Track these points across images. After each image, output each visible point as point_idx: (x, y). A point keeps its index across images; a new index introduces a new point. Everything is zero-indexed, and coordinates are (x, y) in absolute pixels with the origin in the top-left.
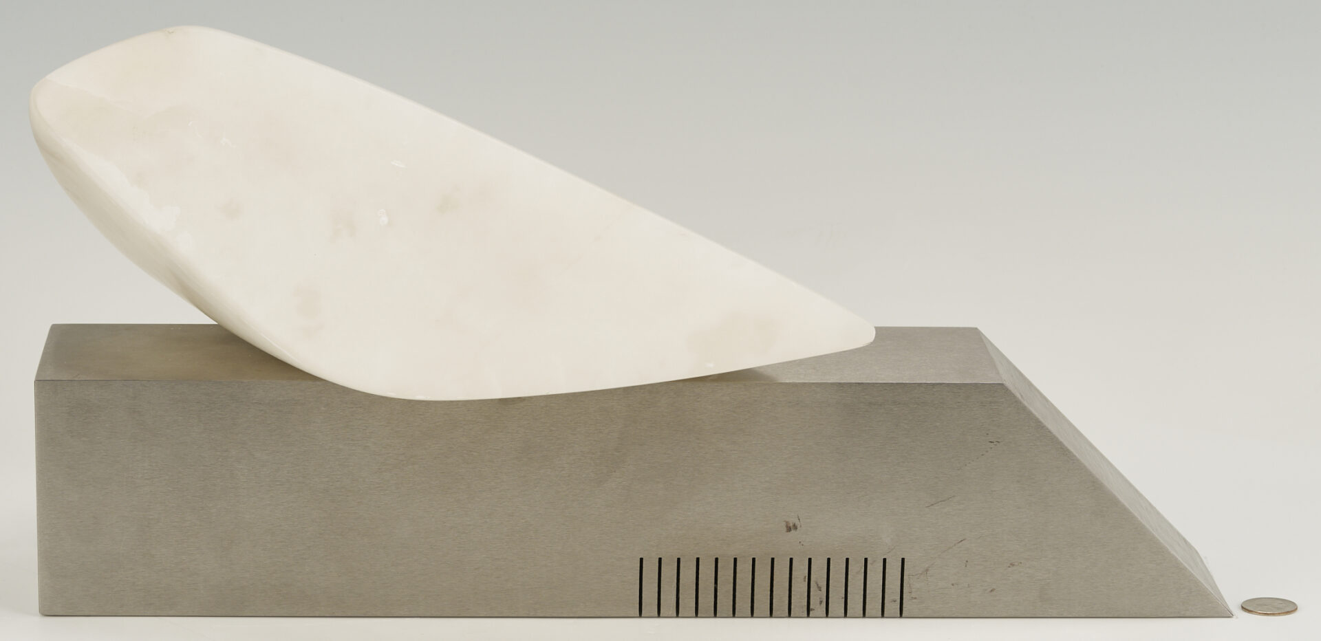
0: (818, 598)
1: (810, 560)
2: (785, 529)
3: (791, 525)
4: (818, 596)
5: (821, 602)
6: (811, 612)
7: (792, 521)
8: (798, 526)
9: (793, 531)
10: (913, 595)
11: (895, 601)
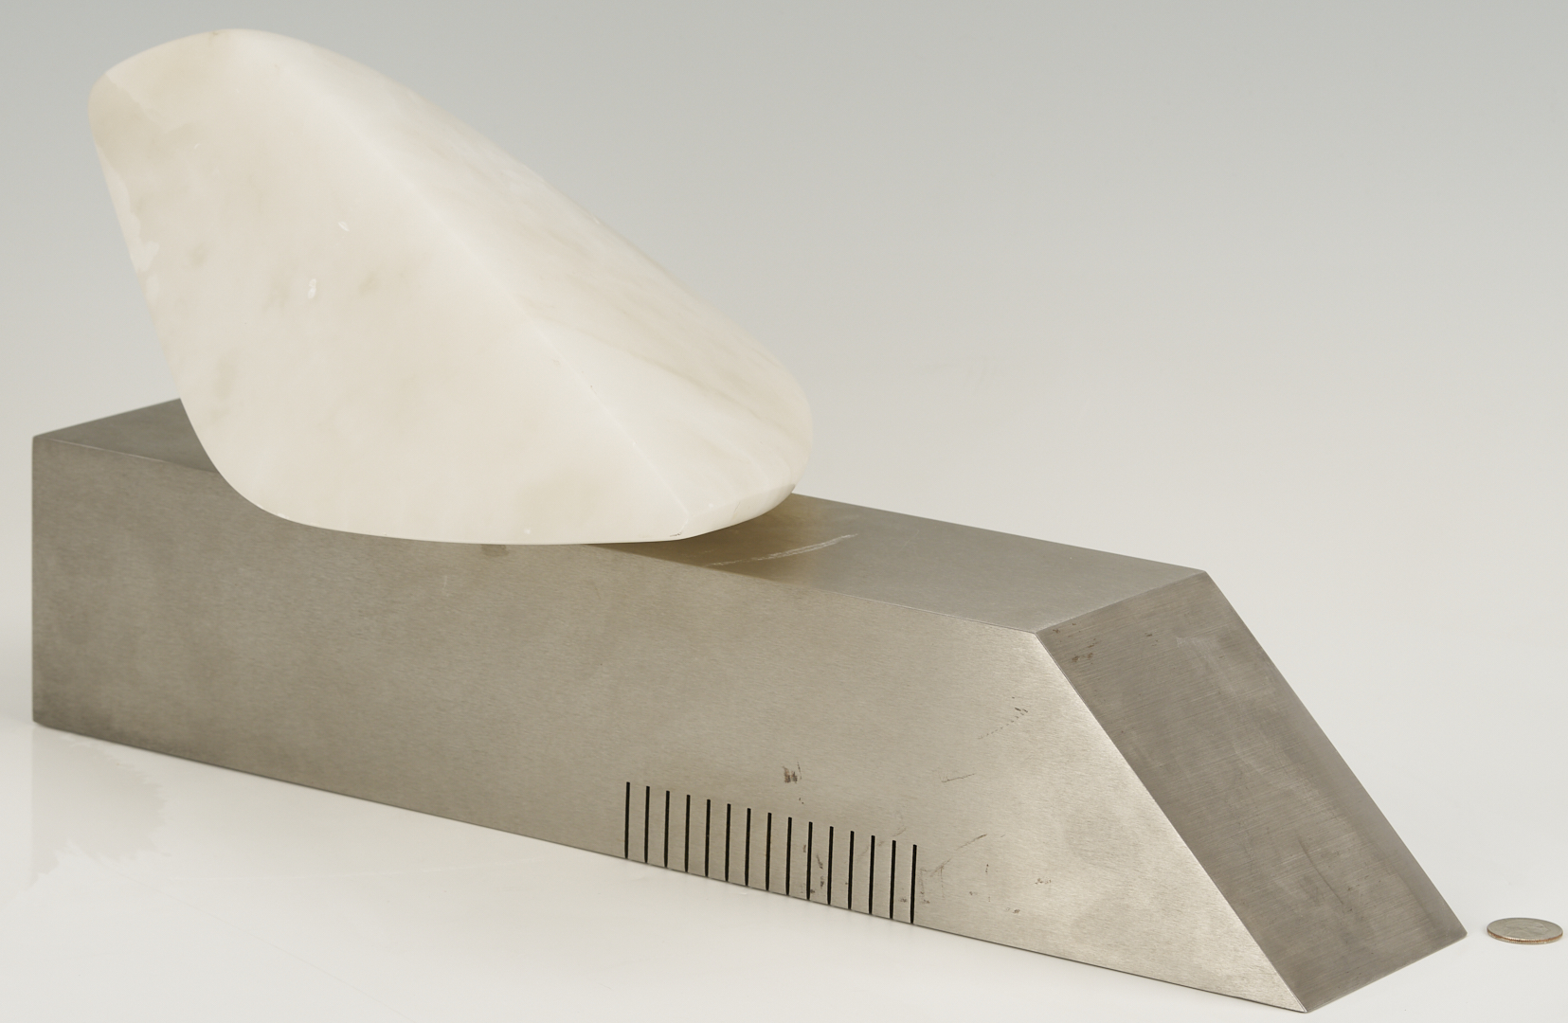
0: (819, 878)
1: (811, 824)
2: (783, 778)
3: (791, 774)
4: (819, 874)
5: (822, 883)
6: (811, 895)
7: (792, 769)
8: (798, 778)
9: (792, 782)
10: (927, 898)
11: (905, 901)
